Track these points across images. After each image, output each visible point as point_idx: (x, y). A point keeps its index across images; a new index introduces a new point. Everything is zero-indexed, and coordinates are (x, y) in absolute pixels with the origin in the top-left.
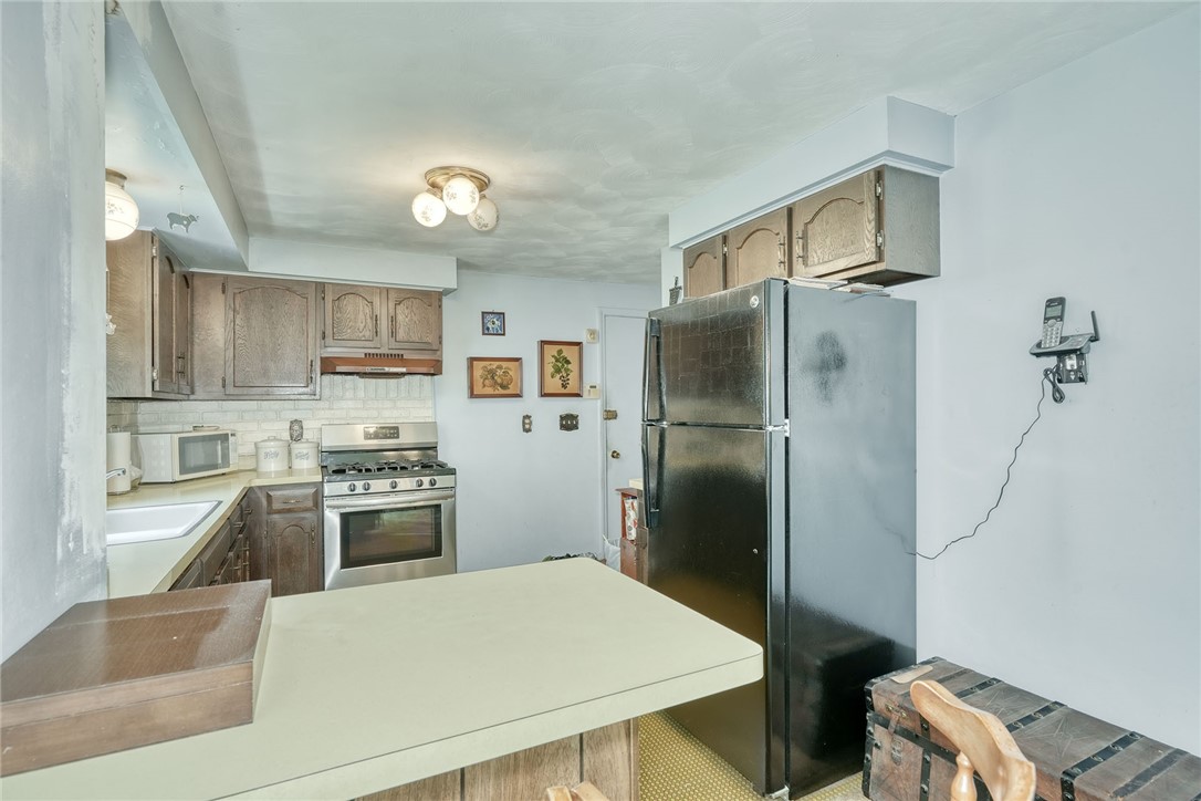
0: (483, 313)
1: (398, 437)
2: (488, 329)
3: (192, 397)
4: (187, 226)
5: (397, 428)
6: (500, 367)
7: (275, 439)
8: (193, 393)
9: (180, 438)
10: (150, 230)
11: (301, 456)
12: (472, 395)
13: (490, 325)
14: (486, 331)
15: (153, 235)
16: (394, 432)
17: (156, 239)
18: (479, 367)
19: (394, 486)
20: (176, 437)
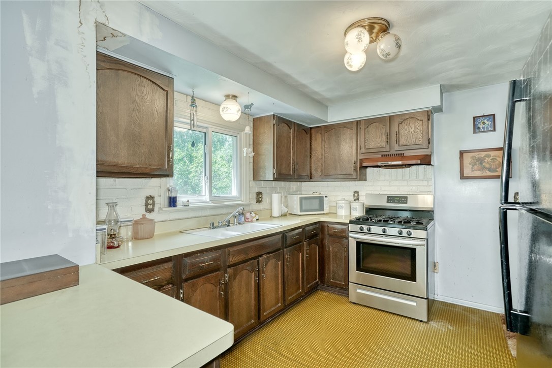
0: (474, 118)
1: (406, 203)
2: (479, 128)
3: (311, 180)
4: (250, 109)
5: (406, 197)
6: (489, 156)
7: (344, 200)
8: (311, 178)
9: (300, 197)
10: (272, 113)
11: (355, 209)
12: (463, 177)
13: (481, 126)
14: (476, 129)
15: (274, 115)
16: (403, 199)
17: (275, 116)
18: (467, 159)
19: (384, 231)
20: (299, 196)
